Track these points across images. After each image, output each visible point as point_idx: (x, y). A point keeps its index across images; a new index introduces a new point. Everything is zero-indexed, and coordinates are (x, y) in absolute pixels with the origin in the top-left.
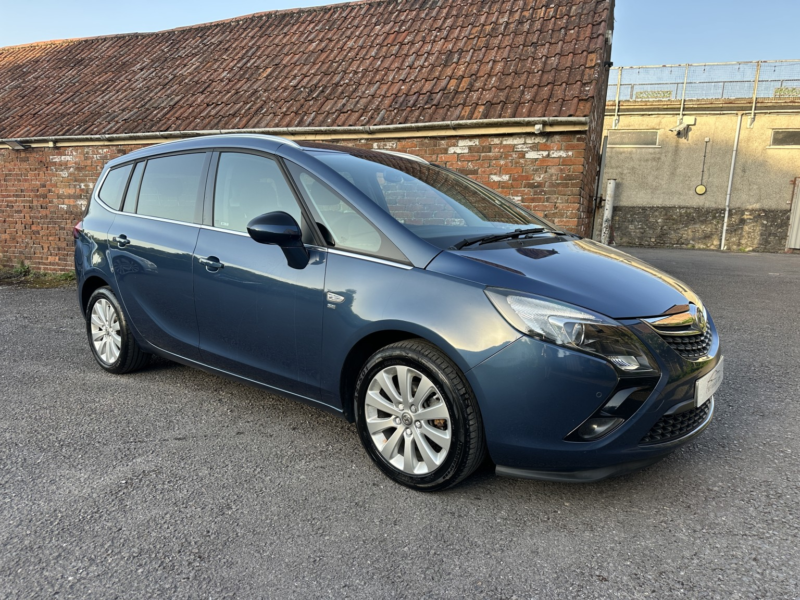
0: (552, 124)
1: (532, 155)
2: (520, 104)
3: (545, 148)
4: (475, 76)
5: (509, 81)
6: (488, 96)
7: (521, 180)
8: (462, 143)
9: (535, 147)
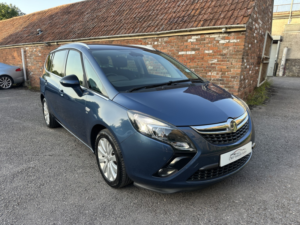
0: (230, 28)
1: (222, 42)
2: (218, 19)
3: (228, 38)
4: (203, 8)
5: (216, 10)
6: (206, 17)
7: (217, 52)
8: (194, 37)
9: (223, 38)
